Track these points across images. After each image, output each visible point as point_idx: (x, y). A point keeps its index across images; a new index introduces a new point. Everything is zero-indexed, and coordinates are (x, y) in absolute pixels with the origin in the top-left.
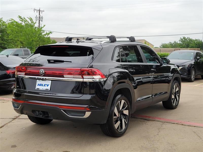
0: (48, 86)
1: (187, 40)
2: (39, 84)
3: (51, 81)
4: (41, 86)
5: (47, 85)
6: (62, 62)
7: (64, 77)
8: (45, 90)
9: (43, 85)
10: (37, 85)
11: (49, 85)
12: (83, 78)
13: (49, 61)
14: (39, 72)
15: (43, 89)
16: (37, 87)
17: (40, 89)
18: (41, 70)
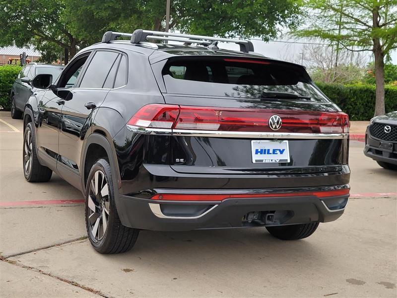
0: (282, 152)
2: (259, 150)
3: (287, 141)
4: (266, 155)
5: (280, 150)
7: (320, 132)
8: (277, 161)
9: (271, 152)
10: (253, 151)
11: (284, 150)
12: (343, 132)
13: (266, 96)
14: (268, 122)
16: (255, 157)
17: (264, 162)
18: (273, 116)
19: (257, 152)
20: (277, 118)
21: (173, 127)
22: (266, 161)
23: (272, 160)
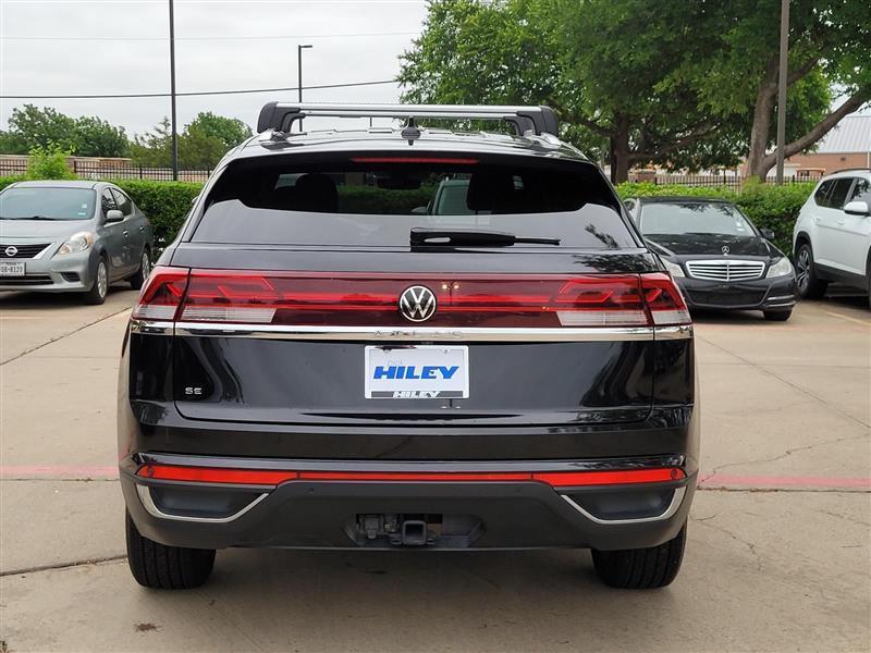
0: (448, 373)
1: (43, 120)
2: (386, 369)
3: (466, 348)
4: (404, 380)
5: (443, 369)
6: (505, 241)
7: (557, 324)
8: (434, 396)
9: (418, 372)
10: (369, 372)
11: (454, 369)
12: (651, 324)
13: (419, 242)
14: (396, 303)
15: (422, 396)
16: (371, 386)
17: (395, 396)
18: (411, 289)
19: (379, 373)
20: (423, 293)
21: (177, 318)
22: (402, 396)
23: (418, 393)
